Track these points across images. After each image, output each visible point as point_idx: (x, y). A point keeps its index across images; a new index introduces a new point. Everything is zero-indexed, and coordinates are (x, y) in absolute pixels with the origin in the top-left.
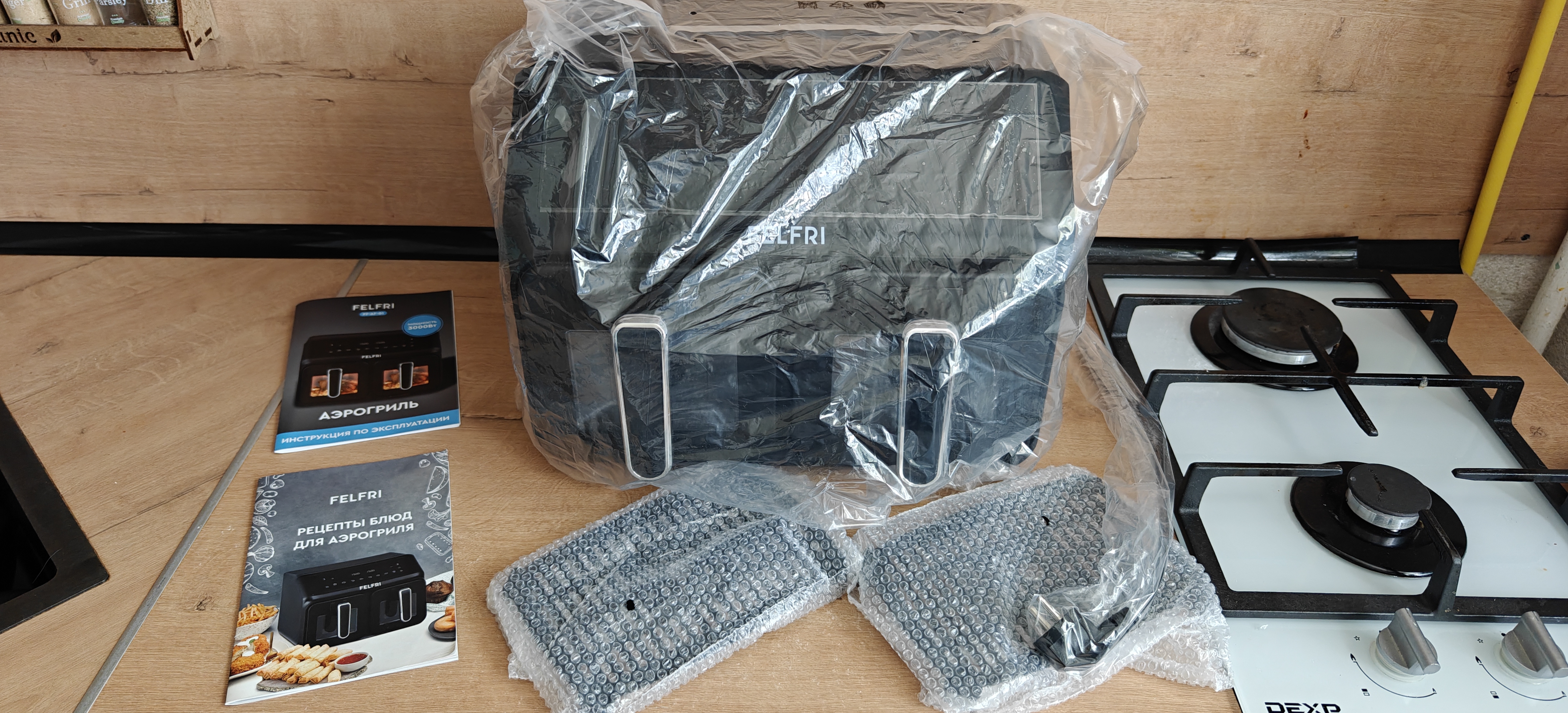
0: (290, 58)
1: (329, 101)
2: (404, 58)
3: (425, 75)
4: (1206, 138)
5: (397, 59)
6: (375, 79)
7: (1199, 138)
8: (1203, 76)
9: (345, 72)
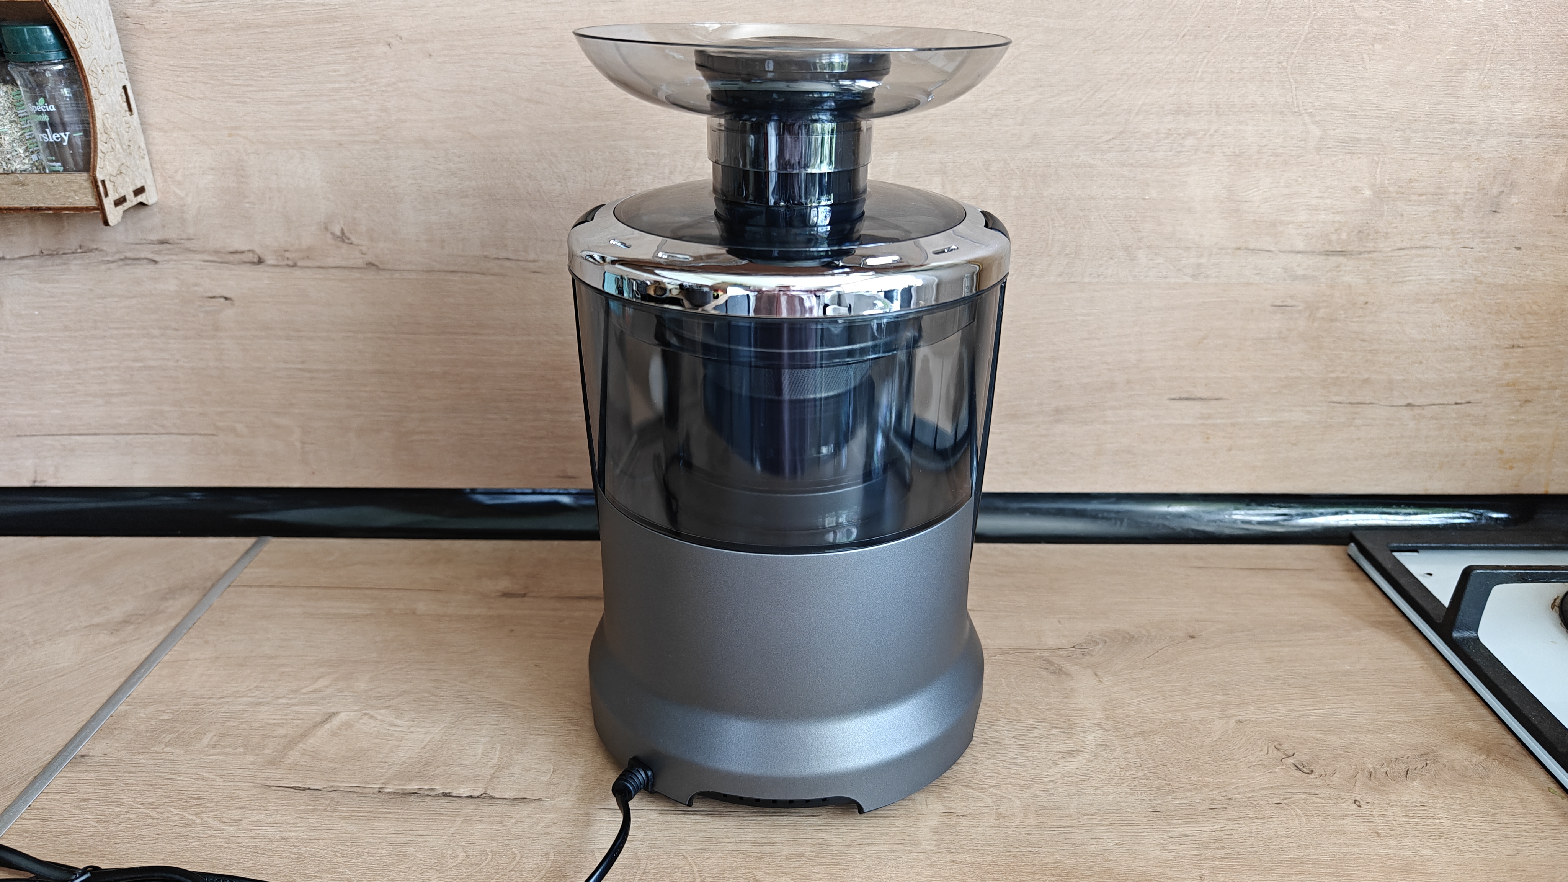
0: (171, 234)
1: (226, 298)
2: (338, 233)
3: (370, 258)
4: (1521, 342)
5: (329, 236)
6: (295, 265)
7: (1511, 343)
8: (1519, 249)
9: (251, 255)
